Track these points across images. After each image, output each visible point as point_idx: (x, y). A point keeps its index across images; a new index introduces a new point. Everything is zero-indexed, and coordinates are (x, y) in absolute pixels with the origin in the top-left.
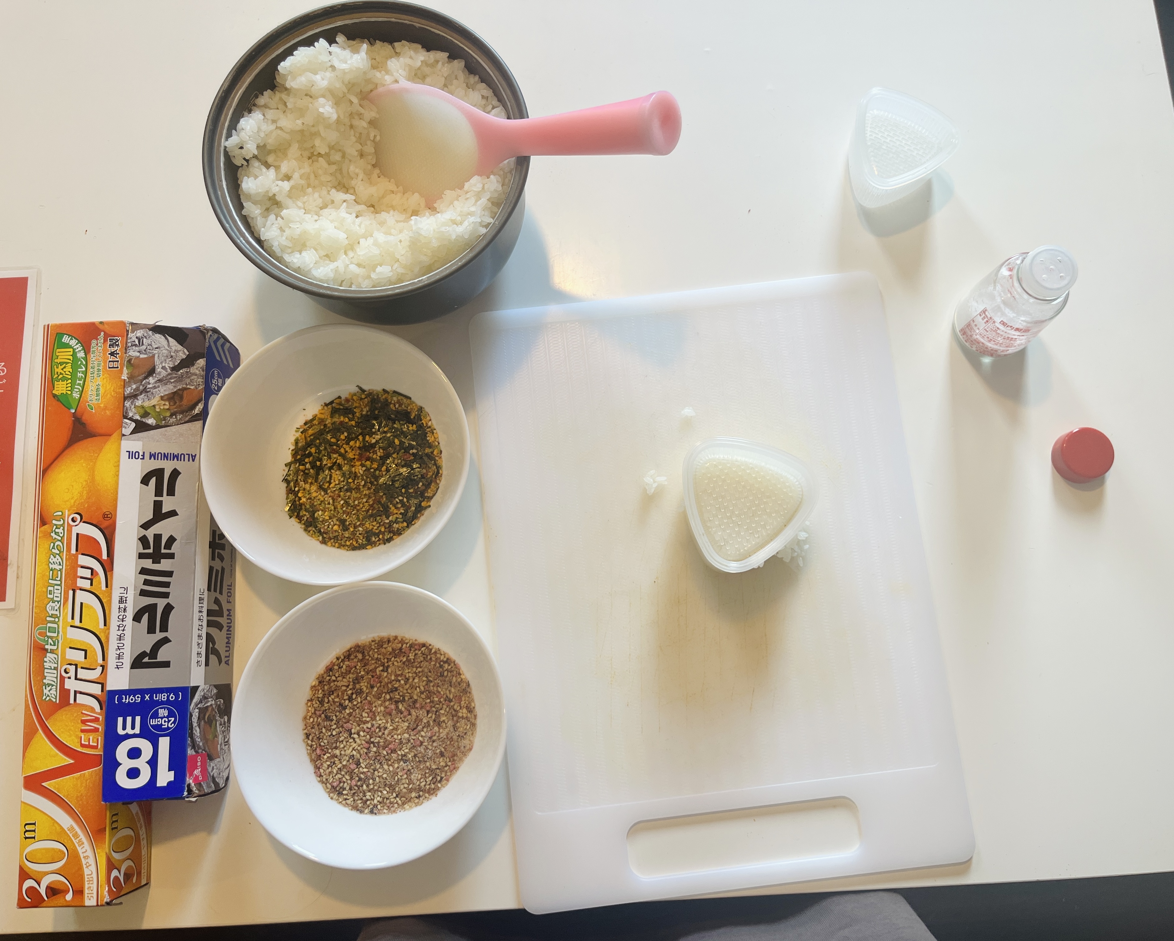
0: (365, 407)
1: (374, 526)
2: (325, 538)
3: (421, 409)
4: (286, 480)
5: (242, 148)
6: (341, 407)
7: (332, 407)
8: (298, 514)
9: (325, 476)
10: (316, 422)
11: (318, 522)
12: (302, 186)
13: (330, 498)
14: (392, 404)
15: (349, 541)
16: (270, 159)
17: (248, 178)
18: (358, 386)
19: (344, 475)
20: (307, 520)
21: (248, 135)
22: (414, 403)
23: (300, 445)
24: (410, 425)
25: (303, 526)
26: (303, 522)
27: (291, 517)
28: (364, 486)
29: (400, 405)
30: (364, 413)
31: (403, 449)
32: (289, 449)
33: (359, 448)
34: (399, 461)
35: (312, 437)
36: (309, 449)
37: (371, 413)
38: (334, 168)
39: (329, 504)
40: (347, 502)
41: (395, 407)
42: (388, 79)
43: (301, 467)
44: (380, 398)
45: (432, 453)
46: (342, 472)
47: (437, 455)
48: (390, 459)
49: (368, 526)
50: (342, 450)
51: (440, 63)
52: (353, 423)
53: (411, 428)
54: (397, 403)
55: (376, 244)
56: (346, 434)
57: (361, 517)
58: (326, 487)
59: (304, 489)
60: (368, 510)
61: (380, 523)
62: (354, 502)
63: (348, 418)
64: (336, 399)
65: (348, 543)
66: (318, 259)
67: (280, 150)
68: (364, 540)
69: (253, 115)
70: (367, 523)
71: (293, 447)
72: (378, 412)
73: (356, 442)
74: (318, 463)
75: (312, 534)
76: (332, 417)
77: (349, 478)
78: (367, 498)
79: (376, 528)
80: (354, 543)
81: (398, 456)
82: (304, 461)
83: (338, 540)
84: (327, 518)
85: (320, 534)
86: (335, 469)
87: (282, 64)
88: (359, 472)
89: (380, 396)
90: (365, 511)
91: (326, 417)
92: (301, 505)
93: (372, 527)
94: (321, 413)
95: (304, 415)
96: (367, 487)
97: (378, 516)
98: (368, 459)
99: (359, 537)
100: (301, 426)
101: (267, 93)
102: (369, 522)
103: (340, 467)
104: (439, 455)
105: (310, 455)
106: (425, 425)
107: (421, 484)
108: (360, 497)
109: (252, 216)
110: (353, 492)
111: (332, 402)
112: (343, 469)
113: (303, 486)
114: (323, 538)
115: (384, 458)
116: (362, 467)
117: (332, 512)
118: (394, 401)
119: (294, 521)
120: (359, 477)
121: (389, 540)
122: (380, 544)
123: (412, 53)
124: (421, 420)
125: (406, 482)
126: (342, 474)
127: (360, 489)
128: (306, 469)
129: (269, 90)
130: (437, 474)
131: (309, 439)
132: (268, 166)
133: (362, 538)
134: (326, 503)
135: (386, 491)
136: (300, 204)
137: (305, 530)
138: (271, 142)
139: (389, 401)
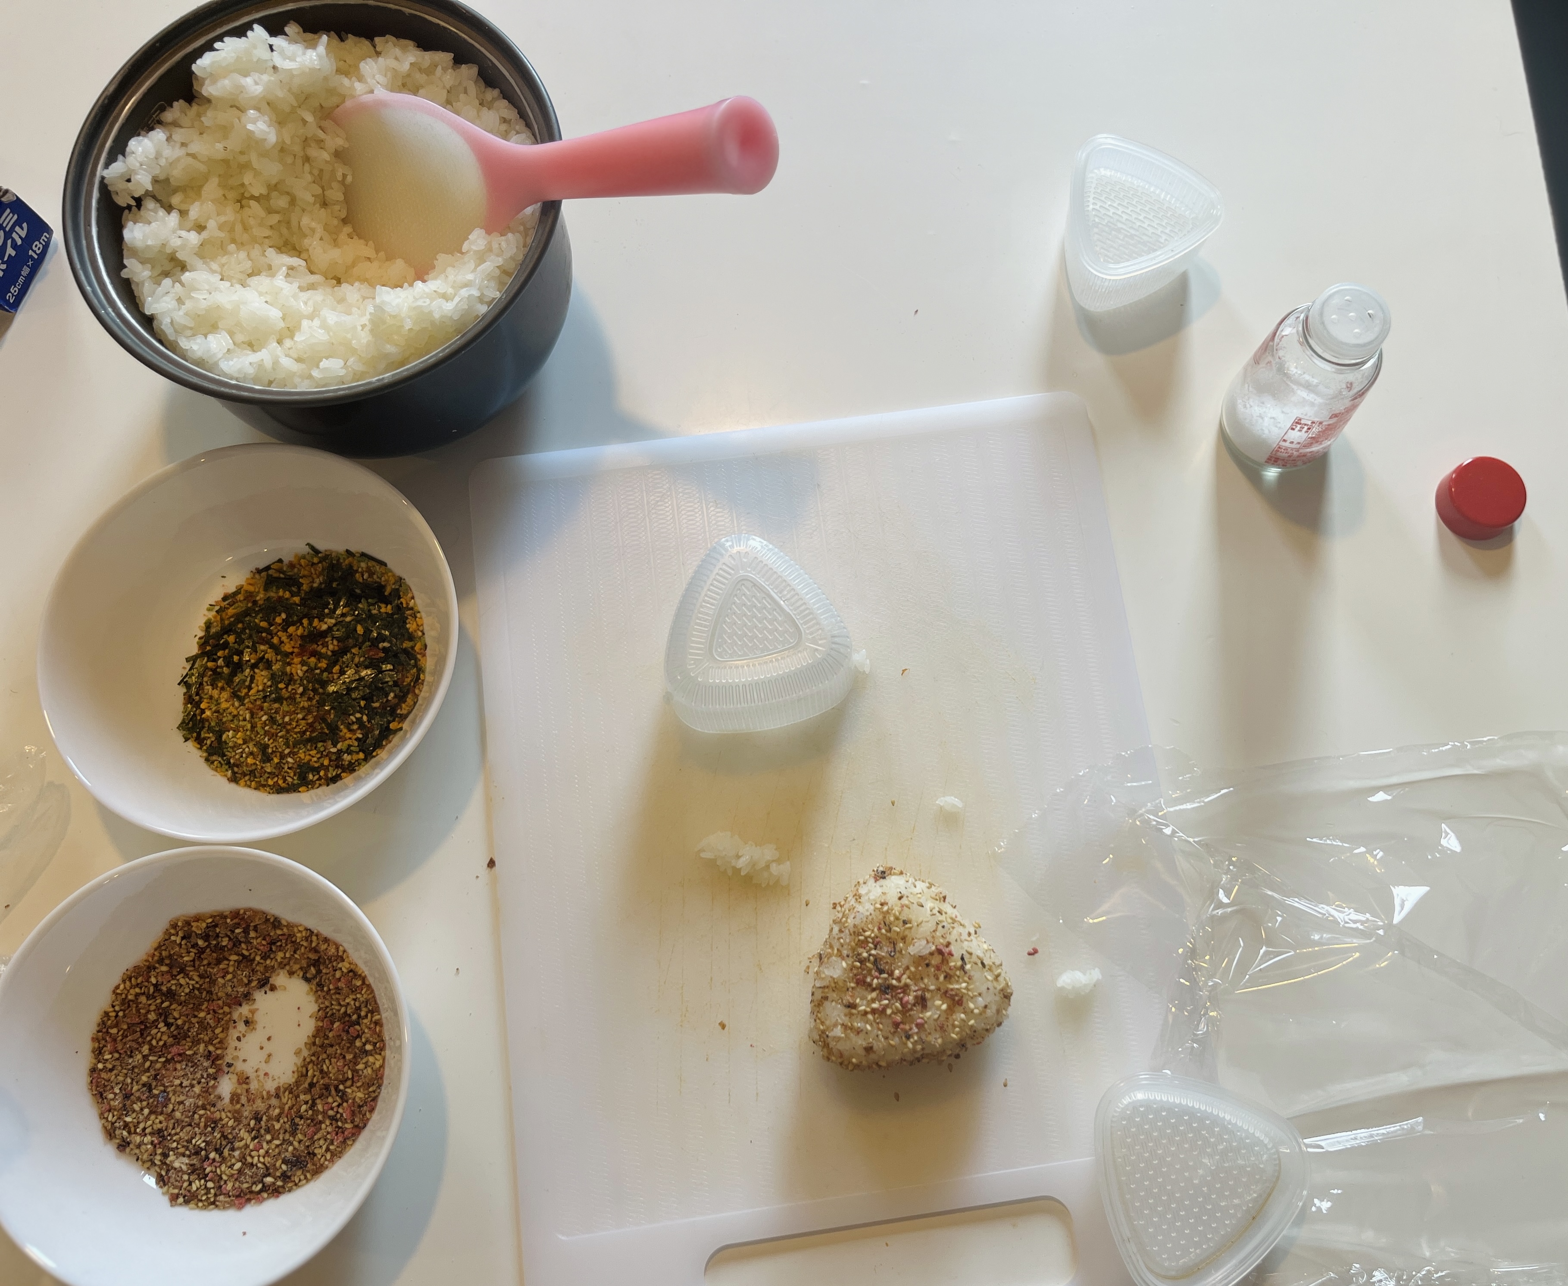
0: (318, 577)
1: (313, 757)
2: (237, 773)
3: (400, 580)
4: (183, 682)
5: (129, 180)
6: (282, 576)
7: (268, 575)
8: (199, 734)
9: (244, 678)
10: (240, 597)
11: (227, 748)
12: (222, 241)
13: (247, 711)
14: (359, 572)
15: (272, 779)
16: (176, 200)
17: (135, 223)
18: (308, 544)
19: (273, 677)
20: (210, 745)
21: (139, 159)
22: (390, 571)
23: (213, 630)
24: (383, 606)
25: (205, 754)
26: (205, 748)
27: (186, 740)
28: (302, 695)
29: (371, 574)
30: (315, 585)
31: (369, 641)
32: (196, 636)
33: (302, 637)
34: (362, 659)
35: (232, 619)
36: (226, 636)
37: (326, 586)
38: (275, 219)
39: (245, 720)
40: (271, 717)
41: (363, 577)
42: (359, 87)
43: (210, 664)
44: (342, 563)
45: (413, 648)
46: (271, 672)
47: (420, 652)
48: (348, 655)
49: (302, 756)
50: (275, 640)
51: (439, 68)
52: (297, 599)
53: (383, 610)
54: (366, 572)
55: (324, 326)
56: (284, 616)
57: (291, 740)
58: (243, 694)
59: (211, 697)
60: (304, 733)
61: (322, 752)
62: (283, 718)
63: (290, 592)
64: (273, 563)
65: (270, 782)
66: (232, 346)
67: (192, 188)
68: (295, 778)
69: (152, 134)
70: (301, 751)
71: (201, 634)
72: (338, 585)
73: (297, 629)
74: (236, 658)
75: (217, 767)
76: (266, 589)
77: (280, 682)
78: (304, 714)
79: (315, 759)
80: (280, 782)
81: (361, 651)
82: (216, 655)
83: (255, 777)
84: (240, 742)
85: (229, 767)
86: (261, 668)
87: (199, 62)
88: (297, 673)
89: (341, 561)
90: (299, 732)
91: (257, 590)
92: (203, 721)
93: (310, 757)
94: (250, 584)
95: (223, 586)
96: (307, 696)
97: (320, 742)
98: (314, 654)
99: (288, 773)
100: (216, 602)
101: (179, 105)
102: (304, 750)
103: (268, 665)
104: (422, 651)
105: (226, 645)
106: (404, 606)
107: (392, 695)
108: (294, 711)
109: (136, 279)
110: (285, 702)
111: (268, 568)
112: (273, 668)
113: (210, 692)
114: (234, 773)
115: (337, 655)
116: (303, 665)
117: (248, 733)
118: (362, 568)
119: (191, 745)
120: (296, 680)
121: (335, 779)
122: (320, 785)
123: (397, 51)
124: (399, 598)
125: (368, 691)
126: (270, 676)
127: (295, 699)
128: (218, 667)
129: (181, 101)
130: (417, 680)
131: (227, 622)
132: (169, 208)
133: (292, 775)
134: (241, 718)
135: (336, 704)
136: (215, 266)
137: (207, 760)
138: (177, 174)
139: (355, 568)
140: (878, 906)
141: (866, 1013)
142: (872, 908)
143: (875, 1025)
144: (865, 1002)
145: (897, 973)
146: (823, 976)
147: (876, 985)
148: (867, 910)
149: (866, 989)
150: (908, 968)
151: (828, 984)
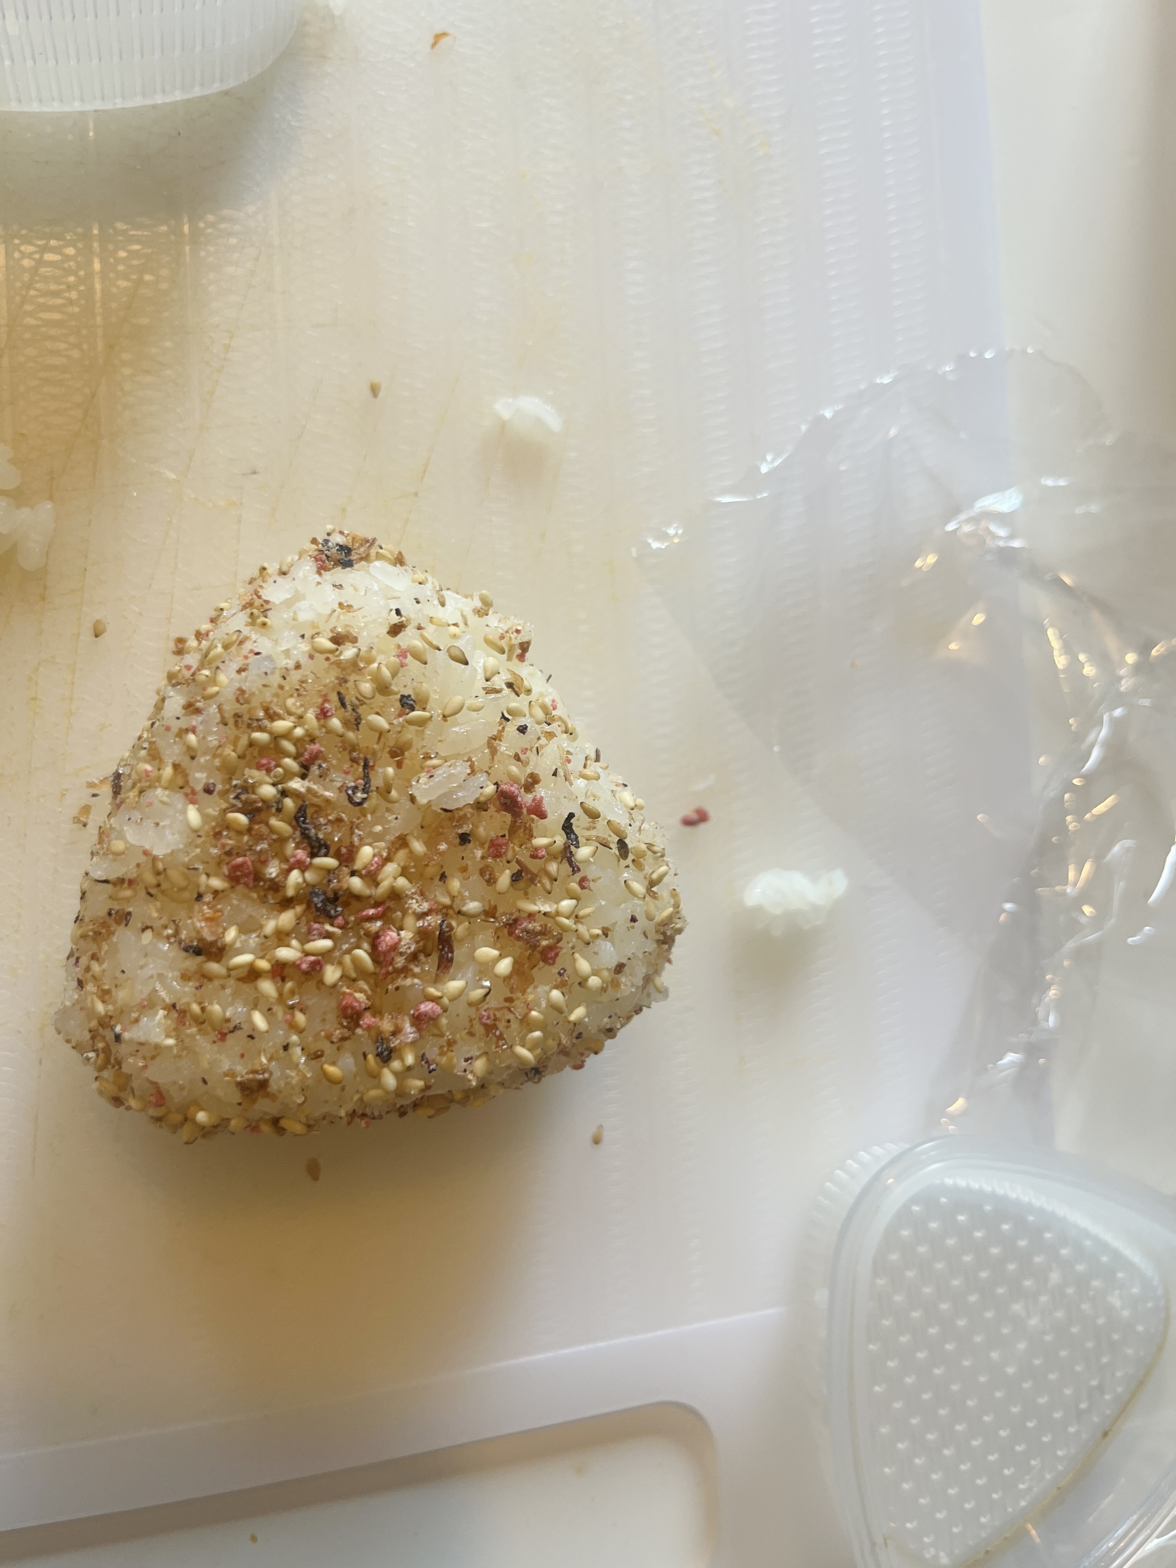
140: (325, 642)
141: (252, 974)
142: (305, 647)
143: (279, 1011)
144: (253, 940)
145: (366, 853)
146: (118, 845)
147: (298, 886)
148: (287, 653)
149: (263, 900)
150: (402, 842)
151: (133, 874)
